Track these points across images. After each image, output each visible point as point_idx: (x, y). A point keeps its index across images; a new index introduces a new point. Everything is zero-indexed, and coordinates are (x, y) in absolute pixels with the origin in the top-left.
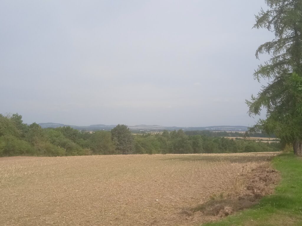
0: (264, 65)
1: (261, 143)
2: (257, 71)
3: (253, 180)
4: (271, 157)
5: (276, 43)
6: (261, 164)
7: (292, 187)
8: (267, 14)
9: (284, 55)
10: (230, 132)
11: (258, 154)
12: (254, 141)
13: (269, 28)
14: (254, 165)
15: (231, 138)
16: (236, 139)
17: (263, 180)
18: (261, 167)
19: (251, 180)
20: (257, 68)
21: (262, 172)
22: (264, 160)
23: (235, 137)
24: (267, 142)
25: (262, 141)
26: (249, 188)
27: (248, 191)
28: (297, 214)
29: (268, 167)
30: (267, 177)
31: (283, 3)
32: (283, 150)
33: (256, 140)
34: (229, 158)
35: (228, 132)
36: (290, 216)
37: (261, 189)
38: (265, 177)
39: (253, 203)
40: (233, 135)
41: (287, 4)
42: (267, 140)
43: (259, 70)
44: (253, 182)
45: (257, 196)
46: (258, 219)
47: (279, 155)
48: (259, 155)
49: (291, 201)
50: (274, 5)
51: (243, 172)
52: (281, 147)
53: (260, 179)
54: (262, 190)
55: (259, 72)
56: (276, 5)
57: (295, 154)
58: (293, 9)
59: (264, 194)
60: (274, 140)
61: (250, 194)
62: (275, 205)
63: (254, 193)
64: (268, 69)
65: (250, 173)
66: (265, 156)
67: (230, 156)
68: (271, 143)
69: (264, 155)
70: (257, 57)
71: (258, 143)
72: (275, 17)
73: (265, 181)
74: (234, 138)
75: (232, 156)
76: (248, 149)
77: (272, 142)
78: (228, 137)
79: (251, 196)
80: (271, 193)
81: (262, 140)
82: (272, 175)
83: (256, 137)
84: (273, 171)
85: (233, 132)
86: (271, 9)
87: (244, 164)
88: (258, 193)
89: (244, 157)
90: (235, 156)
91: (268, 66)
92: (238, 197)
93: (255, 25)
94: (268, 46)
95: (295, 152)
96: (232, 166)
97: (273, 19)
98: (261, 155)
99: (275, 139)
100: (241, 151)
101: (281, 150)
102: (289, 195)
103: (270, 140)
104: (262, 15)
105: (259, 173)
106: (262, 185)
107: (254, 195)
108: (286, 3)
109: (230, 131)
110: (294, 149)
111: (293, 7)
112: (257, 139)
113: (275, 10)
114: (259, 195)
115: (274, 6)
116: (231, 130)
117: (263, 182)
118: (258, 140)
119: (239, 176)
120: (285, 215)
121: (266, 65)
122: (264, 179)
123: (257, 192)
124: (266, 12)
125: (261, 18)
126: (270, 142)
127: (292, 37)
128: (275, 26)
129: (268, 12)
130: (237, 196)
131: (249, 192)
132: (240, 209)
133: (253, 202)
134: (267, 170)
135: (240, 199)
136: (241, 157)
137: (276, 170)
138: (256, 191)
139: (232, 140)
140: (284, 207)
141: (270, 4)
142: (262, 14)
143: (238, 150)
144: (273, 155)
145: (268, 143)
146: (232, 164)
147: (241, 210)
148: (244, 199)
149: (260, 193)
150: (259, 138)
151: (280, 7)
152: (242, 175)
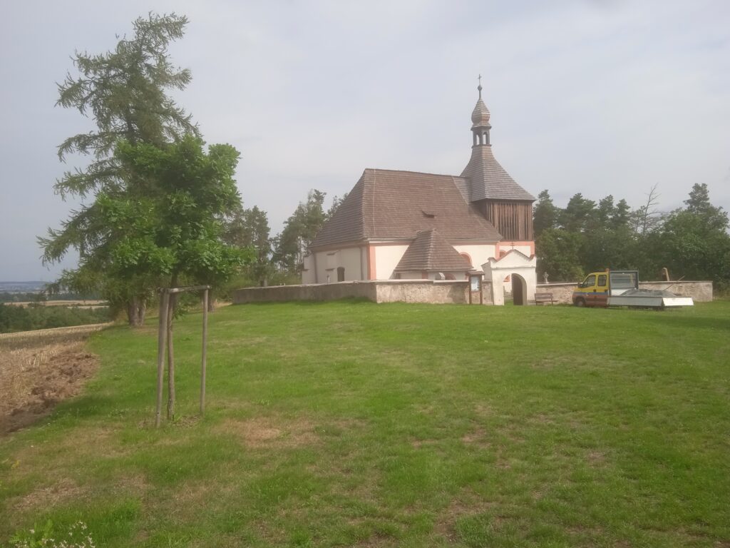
0: (74, 173)
1: (78, 310)
2: (61, 182)
3: (49, 375)
4: (90, 333)
5: (95, 137)
6: (69, 347)
7: (116, 379)
8: (79, 85)
9: (112, 160)
10: (16, 293)
11: (69, 329)
12: (65, 306)
13: (81, 108)
14: (56, 350)
15: (18, 304)
16: (29, 305)
17: (67, 374)
18: (68, 352)
19: (45, 377)
20: (61, 177)
21: (68, 360)
22: (77, 339)
23: (28, 303)
24: (89, 307)
25: (79, 307)
26: (37, 391)
27: (34, 396)
28: (116, 420)
29: (81, 351)
30: (73, 369)
31: (107, 72)
32: (114, 319)
33: (68, 306)
34: (9, 341)
35: (12, 293)
36: (103, 427)
37: (58, 390)
38: (71, 368)
39: (39, 416)
40: (22, 298)
41: (115, 75)
42: (89, 305)
43: (64, 181)
44: (48, 379)
45: (48, 403)
46: (45, 442)
47: (105, 329)
48: (69, 332)
49: (109, 402)
50: (91, 71)
51: (32, 363)
52: (112, 315)
53: (62, 372)
54: (60, 392)
55: (67, 184)
56: (95, 73)
57: (130, 324)
58: (124, 85)
59: (62, 397)
60: (101, 304)
61: (37, 401)
62: (80, 412)
63: (43, 398)
64: (82, 181)
65: (47, 364)
66: (80, 333)
67: (12, 339)
68: (96, 309)
69: (79, 331)
70: (61, 158)
71: (72, 311)
72: (93, 93)
73: (70, 374)
74: (25, 304)
75: (15, 338)
76: (52, 323)
77: (97, 307)
78: (14, 303)
79: (38, 403)
80: (77, 394)
81: (79, 305)
82: (84, 365)
83: (69, 300)
84: (87, 357)
85: (22, 293)
86: (86, 79)
87: (37, 351)
88: (52, 397)
89: (40, 337)
90: (23, 338)
91: (82, 175)
92: (12, 410)
93: (60, 101)
94: (83, 142)
95: (131, 321)
96: (13, 356)
97: (90, 95)
98: (74, 331)
99: (102, 302)
100: (39, 326)
101: (111, 321)
102: (108, 393)
103: (93, 305)
104: (70, 86)
105: (62, 363)
106: (62, 382)
107: (43, 401)
108: (113, 73)
109: (16, 291)
110: (130, 317)
111: (125, 82)
112: (70, 304)
113: (94, 81)
114: (52, 400)
115: (91, 75)
116: (19, 289)
117: (66, 378)
118: (73, 305)
119: (23, 372)
120: (94, 426)
121: (77, 173)
122: (69, 371)
123: (49, 396)
124: (77, 82)
125: (68, 90)
126: (93, 308)
127: (123, 132)
128: (95, 110)
129: (80, 81)
130: (10, 408)
131: (36, 399)
132: (12, 431)
133: (39, 413)
134: (76, 355)
135: (16, 412)
136: (34, 338)
137: (93, 355)
138: (47, 394)
139: (21, 307)
140: (94, 413)
141: (84, 69)
142: (70, 84)
143: (34, 326)
144: (95, 329)
145: (90, 310)
146: (12, 353)
147: (13, 433)
148: (22, 411)
149: (56, 397)
150: (75, 301)
151: (102, 78)
152: (30, 370)
